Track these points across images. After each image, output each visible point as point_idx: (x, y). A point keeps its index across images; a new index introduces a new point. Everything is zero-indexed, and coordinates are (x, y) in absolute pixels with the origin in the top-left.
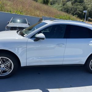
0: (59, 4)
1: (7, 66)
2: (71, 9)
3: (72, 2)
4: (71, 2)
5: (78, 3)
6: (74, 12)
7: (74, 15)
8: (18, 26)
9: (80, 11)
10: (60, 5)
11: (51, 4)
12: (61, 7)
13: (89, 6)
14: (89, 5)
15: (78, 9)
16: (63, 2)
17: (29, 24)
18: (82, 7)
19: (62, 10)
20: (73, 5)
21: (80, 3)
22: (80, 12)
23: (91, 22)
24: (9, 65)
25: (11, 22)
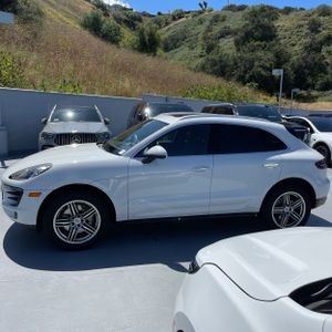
0: (193, 48)
1: (87, 221)
2: (236, 64)
3: (238, 37)
4: (232, 39)
5: (258, 43)
6: (245, 72)
7: (244, 84)
8: (74, 132)
9: (264, 67)
10: (198, 51)
11: (167, 49)
12: (201, 56)
13: (296, 48)
14: (294, 45)
15: (256, 63)
16: (204, 38)
17: (106, 123)
18: (270, 55)
19: (203, 68)
20: (238, 50)
21: (264, 42)
22: (263, 73)
23: (304, 102)
24: (90, 219)
25: (52, 121)
